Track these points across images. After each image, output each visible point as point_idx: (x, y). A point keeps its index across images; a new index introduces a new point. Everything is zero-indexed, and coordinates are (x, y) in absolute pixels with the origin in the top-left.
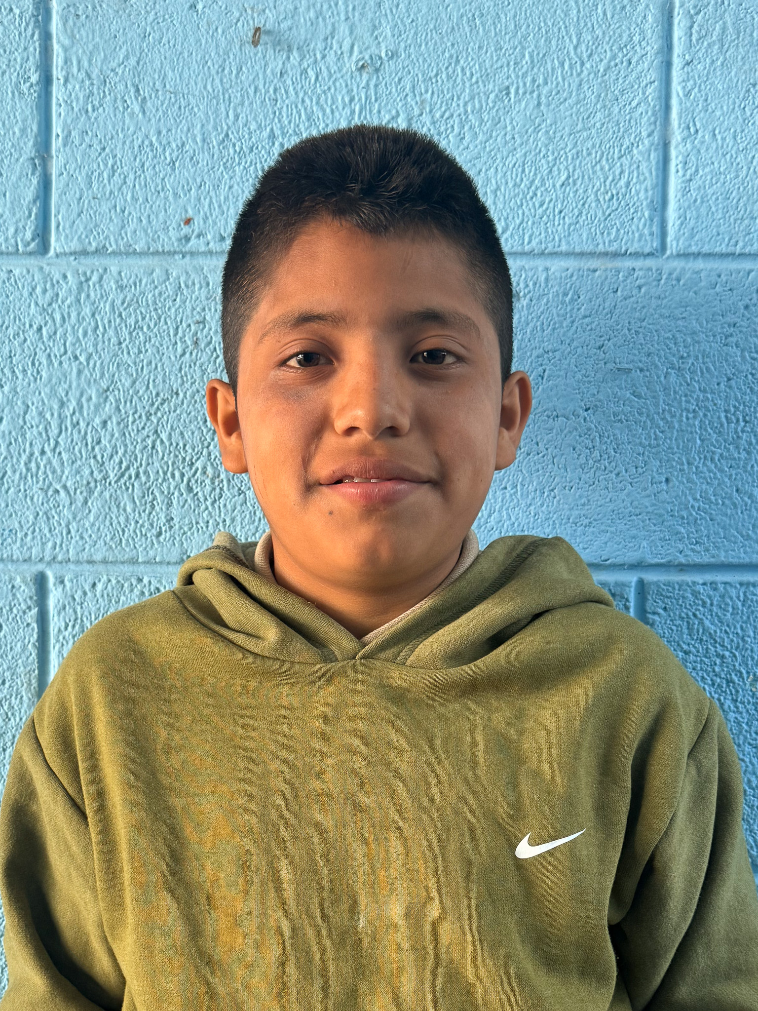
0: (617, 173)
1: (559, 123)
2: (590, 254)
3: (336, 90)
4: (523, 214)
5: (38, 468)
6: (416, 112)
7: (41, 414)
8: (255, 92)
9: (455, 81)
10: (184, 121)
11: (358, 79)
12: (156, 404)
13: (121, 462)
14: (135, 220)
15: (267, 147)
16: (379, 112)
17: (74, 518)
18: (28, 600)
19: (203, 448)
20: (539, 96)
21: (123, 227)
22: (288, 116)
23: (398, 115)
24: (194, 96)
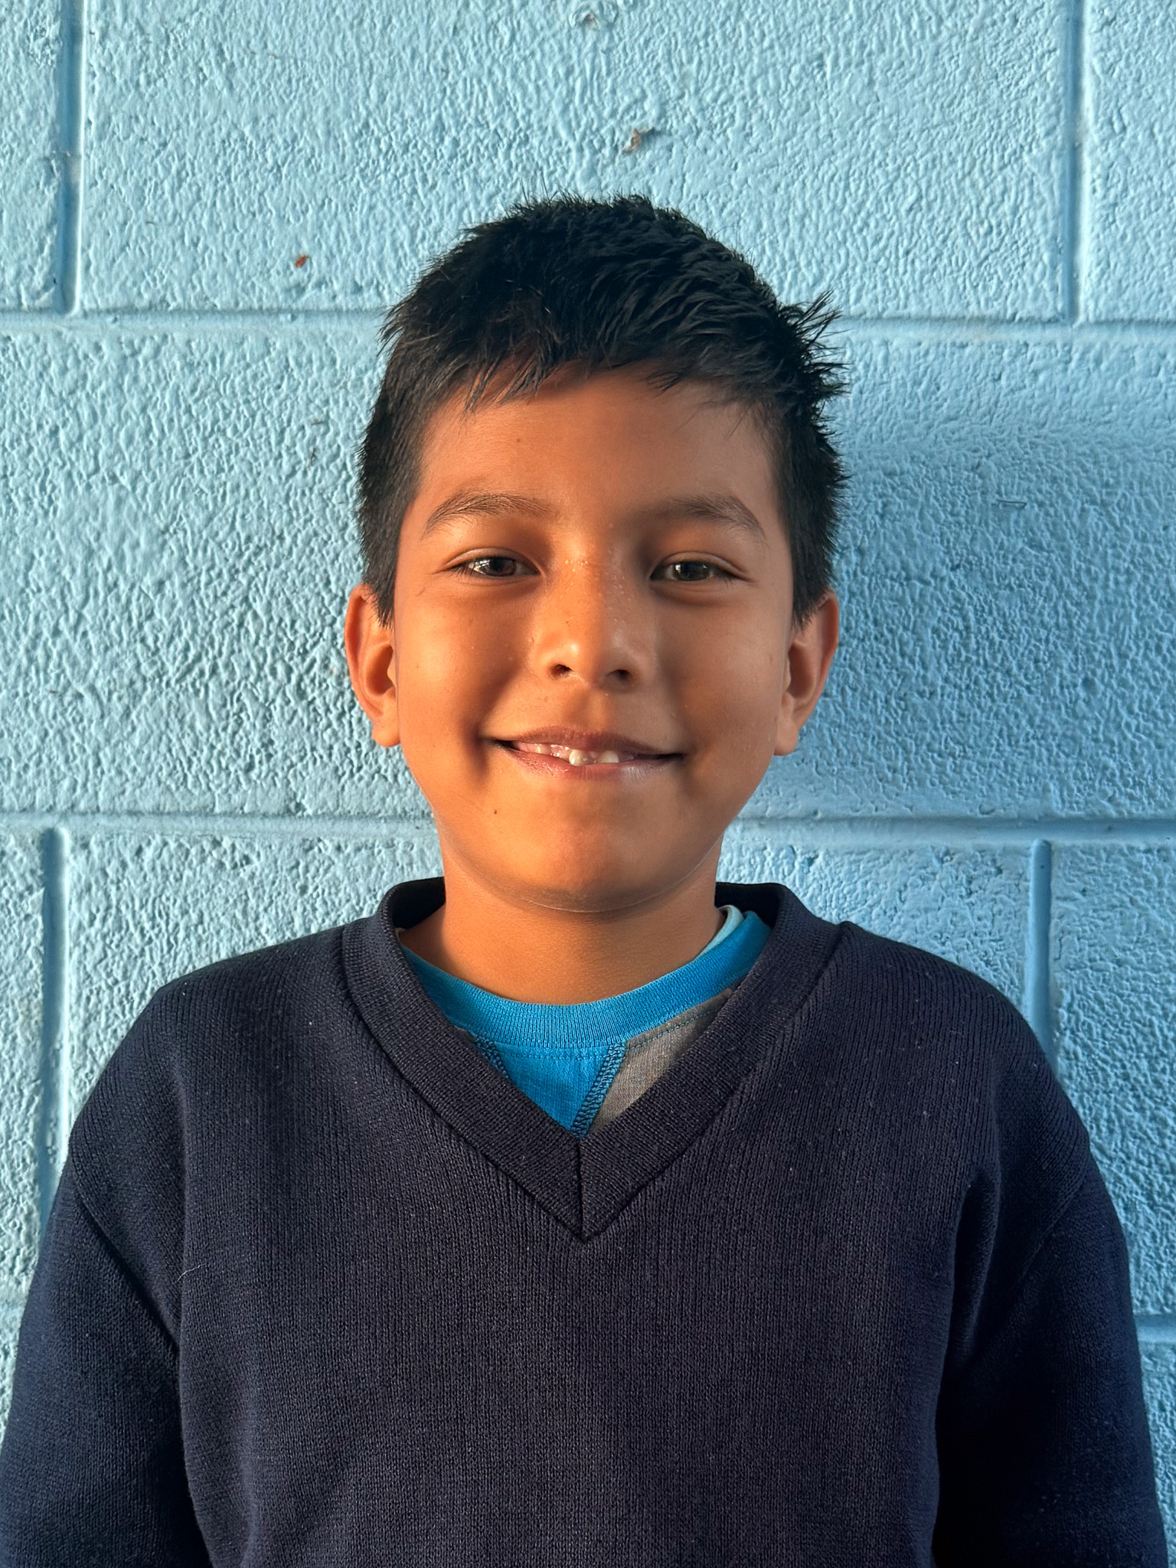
0: (998, 192)
1: (904, 113)
2: (955, 319)
3: (543, 55)
4: (848, 255)
5: (48, 657)
6: (674, 92)
7: (54, 569)
8: (413, 58)
9: (736, 45)
10: (296, 103)
11: (580, 40)
12: (247, 554)
13: (187, 649)
14: (214, 258)
15: (432, 145)
16: (614, 91)
17: (108, 740)
18: (28, 876)
19: (323, 627)
20: (871, 69)
21: (194, 269)
22: (465, 96)
23: (644, 96)
24: (313, 62)
